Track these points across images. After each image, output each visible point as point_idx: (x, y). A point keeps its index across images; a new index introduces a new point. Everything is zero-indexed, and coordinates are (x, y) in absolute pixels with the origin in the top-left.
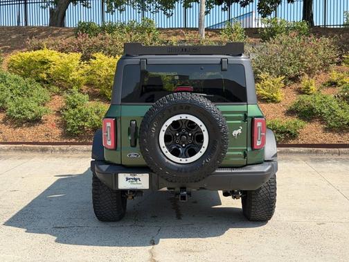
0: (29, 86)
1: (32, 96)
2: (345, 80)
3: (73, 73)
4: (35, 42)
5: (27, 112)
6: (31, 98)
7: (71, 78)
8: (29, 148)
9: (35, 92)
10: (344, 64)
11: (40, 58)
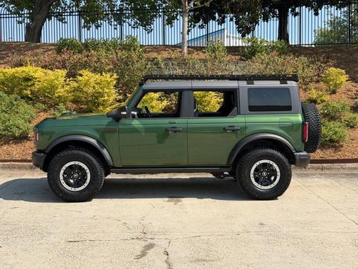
0: (15, 103)
1: (17, 113)
2: (324, 98)
3: (59, 90)
4: (16, 58)
5: (14, 129)
6: (17, 115)
7: (56, 95)
8: (18, 165)
9: (21, 109)
10: (322, 83)
11: (24, 75)
